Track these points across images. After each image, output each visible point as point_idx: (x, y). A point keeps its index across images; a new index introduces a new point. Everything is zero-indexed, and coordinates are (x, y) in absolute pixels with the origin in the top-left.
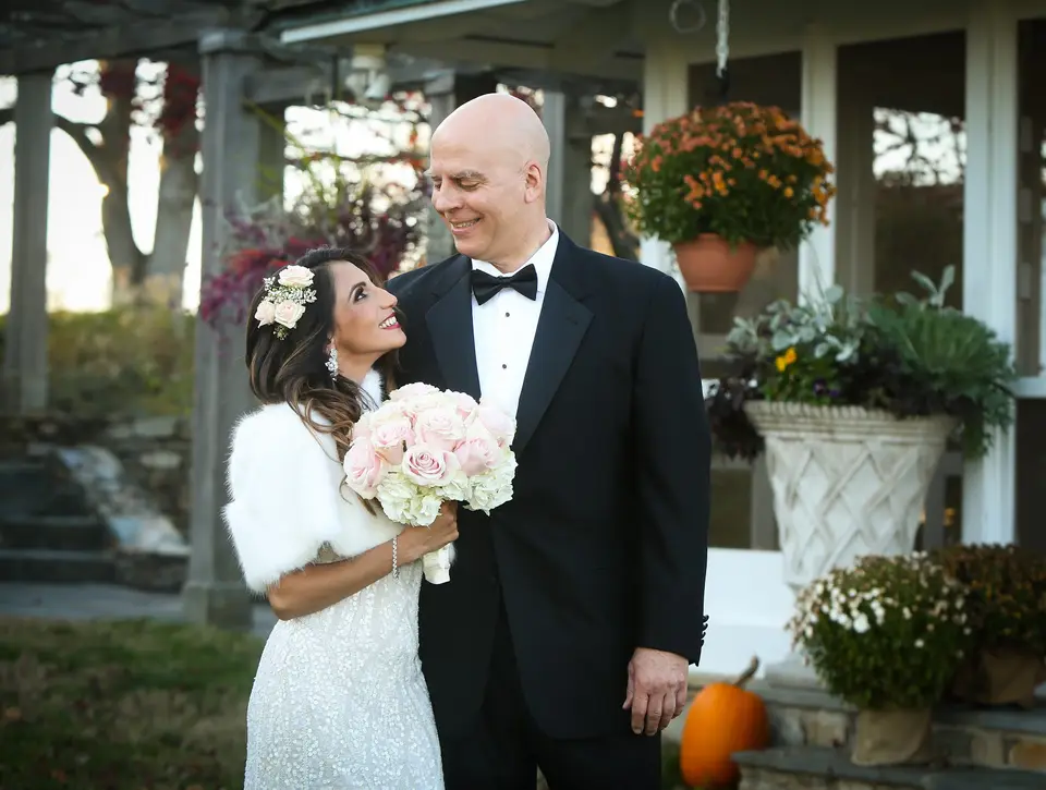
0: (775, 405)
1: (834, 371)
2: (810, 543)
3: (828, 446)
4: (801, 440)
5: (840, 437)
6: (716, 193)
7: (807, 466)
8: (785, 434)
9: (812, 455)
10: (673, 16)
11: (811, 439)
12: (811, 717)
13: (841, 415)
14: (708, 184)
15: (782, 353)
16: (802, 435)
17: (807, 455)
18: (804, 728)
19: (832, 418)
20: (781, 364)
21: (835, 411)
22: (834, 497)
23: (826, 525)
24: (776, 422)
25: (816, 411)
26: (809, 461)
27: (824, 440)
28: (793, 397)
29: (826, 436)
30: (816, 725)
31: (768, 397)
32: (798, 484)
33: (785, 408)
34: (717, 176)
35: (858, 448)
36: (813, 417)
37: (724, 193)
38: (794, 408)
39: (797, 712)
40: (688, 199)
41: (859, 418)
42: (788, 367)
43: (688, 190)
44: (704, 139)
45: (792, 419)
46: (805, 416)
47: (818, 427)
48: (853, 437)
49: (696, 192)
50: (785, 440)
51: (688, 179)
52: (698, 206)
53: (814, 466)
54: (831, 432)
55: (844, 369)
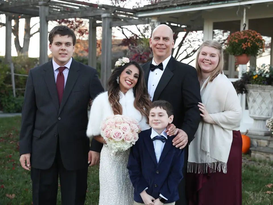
0: (253, 85)
1: (265, 79)
2: (257, 110)
3: (263, 92)
4: (258, 91)
5: (265, 91)
6: (248, 47)
7: (258, 96)
8: (254, 90)
9: (260, 94)
10: (237, 13)
11: (260, 91)
12: (259, 141)
13: (267, 87)
14: (247, 45)
15: (255, 75)
16: (258, 90)
17: (259, 94)
18: (257, 143)
19: (265, 87)
20: (254, 77)
21: (266, 86)
22: (263, 101)
23: (261, 107)
24: (253, 88)
25: (262, 86)
26: (259, 95)
27: (262, 91)
28: (256, 83)
29: (263, 90)
30: (261, 142)
31: (252, 83)
32: (256, 99)
33: (256, 85)
34: (249, 44)
35: (268, 93)
36: (262, 87)
37: (250, 47)
38: (258, 86)
39: (256, 140)
40: (243, 48)
41: (270, 87)
42: (256, 78)
43: (242, 46)
44: (245, 37)
45: (257, 88)
46: (260, 87)
47: (262, 89)
48: (268, 91)
49: (244, 46)
50: (254, 91)
51: (243, 44)
52: (245, 49)
53: (260, 96)
54: (264, 90)
55: (267, 79)
